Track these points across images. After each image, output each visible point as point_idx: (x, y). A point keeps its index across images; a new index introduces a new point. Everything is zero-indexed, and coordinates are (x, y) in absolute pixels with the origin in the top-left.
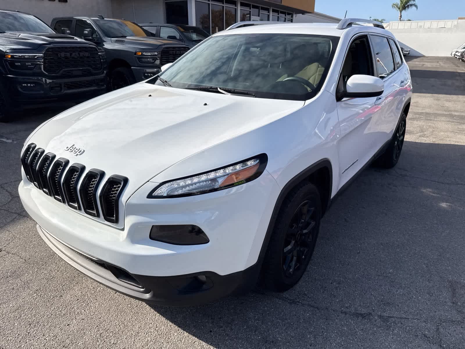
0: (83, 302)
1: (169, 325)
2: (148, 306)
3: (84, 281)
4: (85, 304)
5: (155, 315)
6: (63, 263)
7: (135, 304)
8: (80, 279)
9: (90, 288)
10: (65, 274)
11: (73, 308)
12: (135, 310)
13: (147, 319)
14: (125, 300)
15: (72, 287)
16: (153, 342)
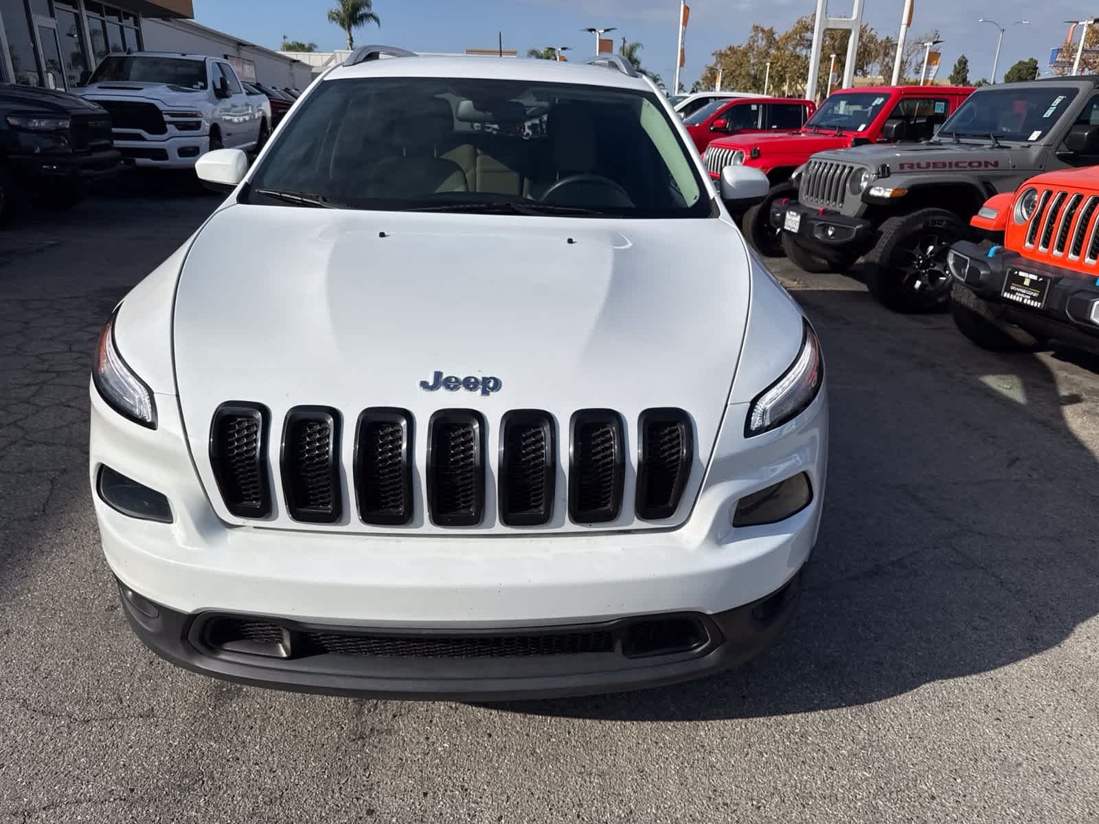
0: (446, 791)
1: (670, 728)
2: (588, 721)
3: (375, 755)
4: (457, 793)
5: (623, 727)
6: (257, 748)
7: (559, 731)
8: (358, 756)
9: (416, 759)
10: (301, 767)
11: (441, 814)
12: (577, 741)
13: (620, 741)
14: (527, 735)
15: (368, 781)
16: (686, 767)
